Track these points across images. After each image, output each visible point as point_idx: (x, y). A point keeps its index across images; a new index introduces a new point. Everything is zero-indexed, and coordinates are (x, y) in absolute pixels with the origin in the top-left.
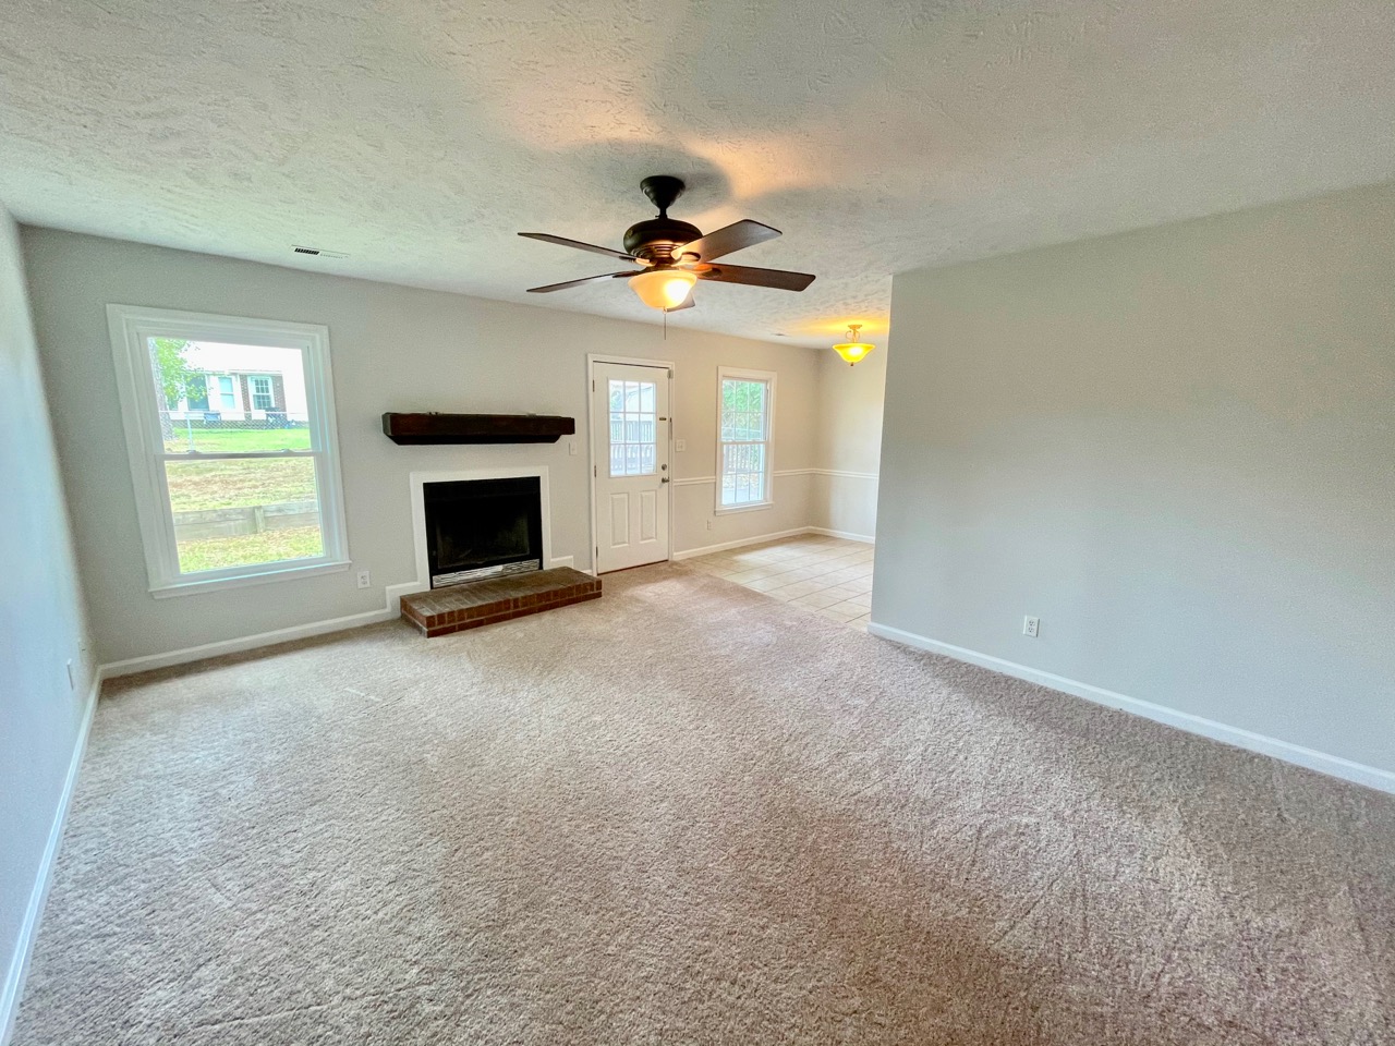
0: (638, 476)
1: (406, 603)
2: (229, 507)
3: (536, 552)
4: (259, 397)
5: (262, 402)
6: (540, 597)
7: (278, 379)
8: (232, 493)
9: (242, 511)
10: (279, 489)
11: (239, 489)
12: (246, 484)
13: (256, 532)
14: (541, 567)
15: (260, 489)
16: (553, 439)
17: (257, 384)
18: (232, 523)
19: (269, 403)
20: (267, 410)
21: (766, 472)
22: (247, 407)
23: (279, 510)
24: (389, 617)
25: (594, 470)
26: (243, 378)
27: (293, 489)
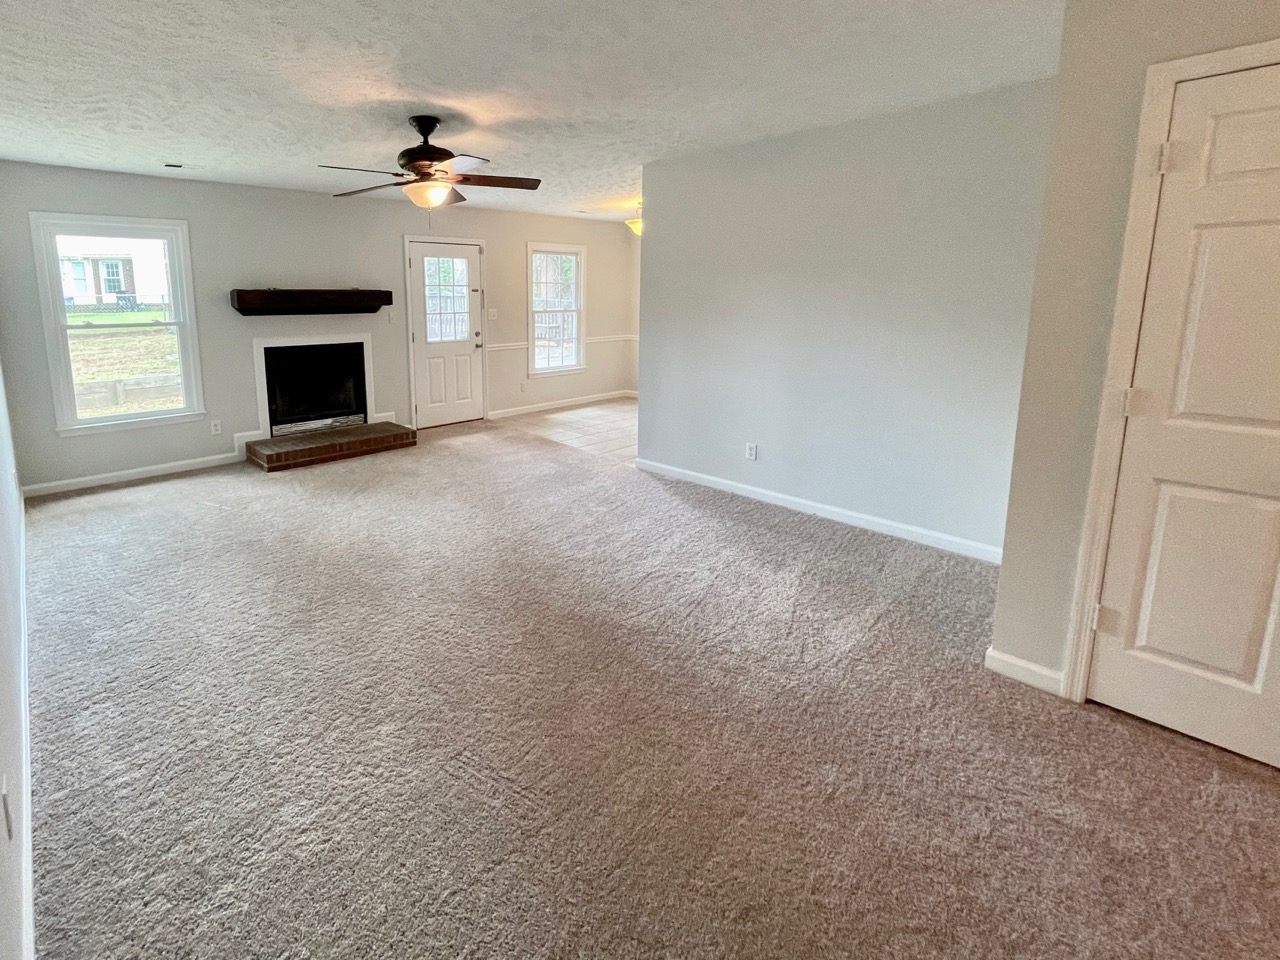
0: (452, 342)
1: (251, 447)
2: (94, 381)
3: (362, 408)
4: (109, 281)
5: (113, 286)
6: (362, 442)
7: (128, 263)
8: (95, 369)
9: (105, 385)
10: (136, 365)
11: (100, 366)
12: (106, 362)
13: (117, 404)
14: (366, 421)
15: (118, 366)
16: (374, 309)
17: (108, 268)
18: (97, 396)
19: (119, 286)
20: (117, 293)
21: (578, 339)
22: (98, 290)
23: (138, 384)
24: (237, 460)
25: (411, 335)
26: (95, 262)
27: (148, 366)
